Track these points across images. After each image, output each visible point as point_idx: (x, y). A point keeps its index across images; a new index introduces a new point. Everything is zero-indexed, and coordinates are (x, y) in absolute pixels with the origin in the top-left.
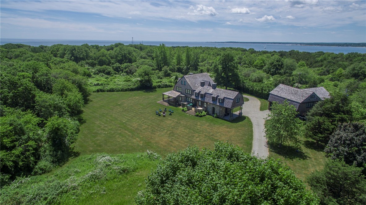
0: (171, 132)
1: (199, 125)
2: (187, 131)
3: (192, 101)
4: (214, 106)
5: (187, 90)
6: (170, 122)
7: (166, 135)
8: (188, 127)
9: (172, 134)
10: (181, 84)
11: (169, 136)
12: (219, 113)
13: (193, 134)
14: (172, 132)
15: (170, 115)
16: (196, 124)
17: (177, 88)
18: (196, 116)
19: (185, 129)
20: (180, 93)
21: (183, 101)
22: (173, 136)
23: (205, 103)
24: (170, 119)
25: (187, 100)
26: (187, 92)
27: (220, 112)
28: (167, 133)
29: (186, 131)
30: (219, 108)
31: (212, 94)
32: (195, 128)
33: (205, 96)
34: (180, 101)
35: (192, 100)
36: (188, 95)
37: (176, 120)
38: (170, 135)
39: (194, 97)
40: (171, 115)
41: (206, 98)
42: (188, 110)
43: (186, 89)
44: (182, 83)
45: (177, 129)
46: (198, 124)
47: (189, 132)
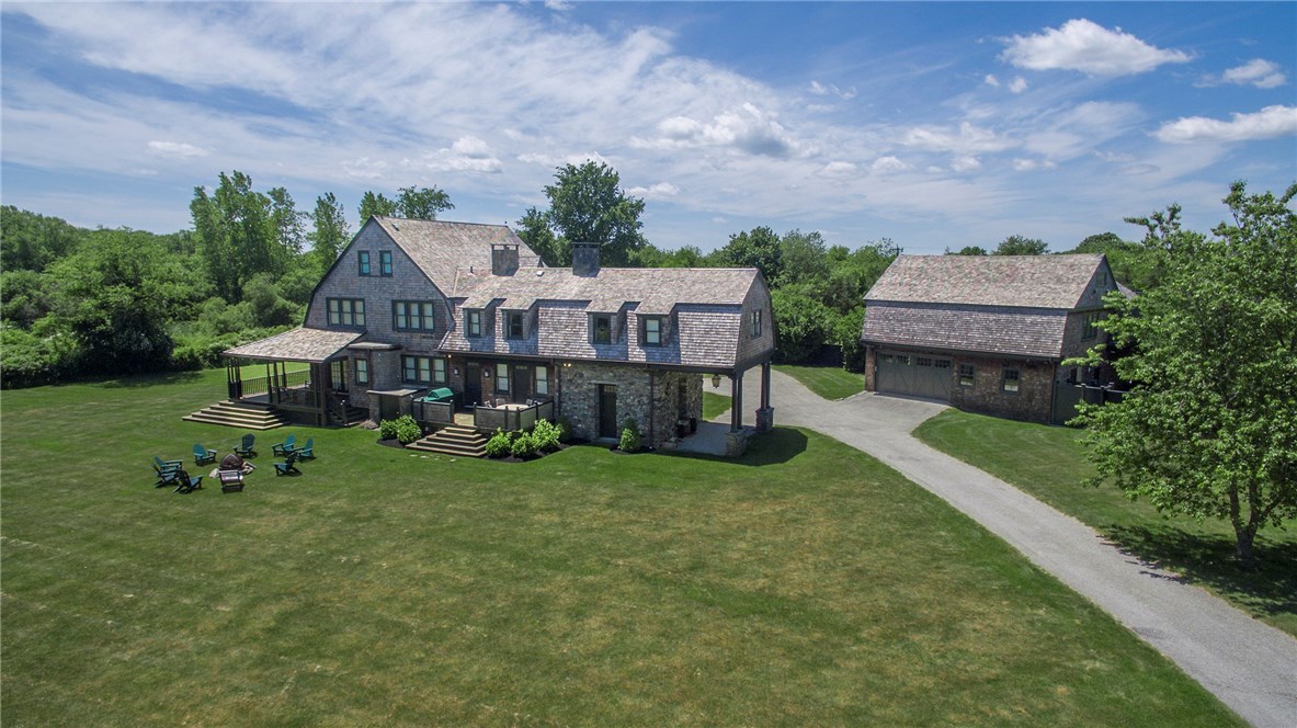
0: (288, 604)
1: (540, 511)
2: (460, 568)
3: (447, 377)
4: (607, 378)
5: (401, 308)
6: (285, 522)
7: (235, 653)
8: (460, 536)
9: (301, 629)
10: (361, 274)
11: (262, 661)
12: (650, 415)
13: (524, 587)
14: (309, 606)
15: (289, 471)
16: (512, 507)
17: (334, 305)
18: (493, 456)
19: (431, 557)
20: (356, 335)
21: (379, 379)
22: (311, 648)
23: (541, 372)
24: (280, 498)
25: (411, 375)
26: (402, 322)
27: (653, 407)
28: (241, 624)
29: (444, 568)
30: (641, 383)
31: (586, 303)
32: (521, 530)
33: (535, 323)
34: (362, 384)
35: (447, 371)
36: (417, 339)
37: (342, 503)
38: (281, 643)
39: (457, 342)
40: (297, 472)
41: (542, 332)
42: (424, 434)
43: (394, 303)
44: (366, 269)
45: (351, 568)
46: (534, 505)
47: (483, 573)
